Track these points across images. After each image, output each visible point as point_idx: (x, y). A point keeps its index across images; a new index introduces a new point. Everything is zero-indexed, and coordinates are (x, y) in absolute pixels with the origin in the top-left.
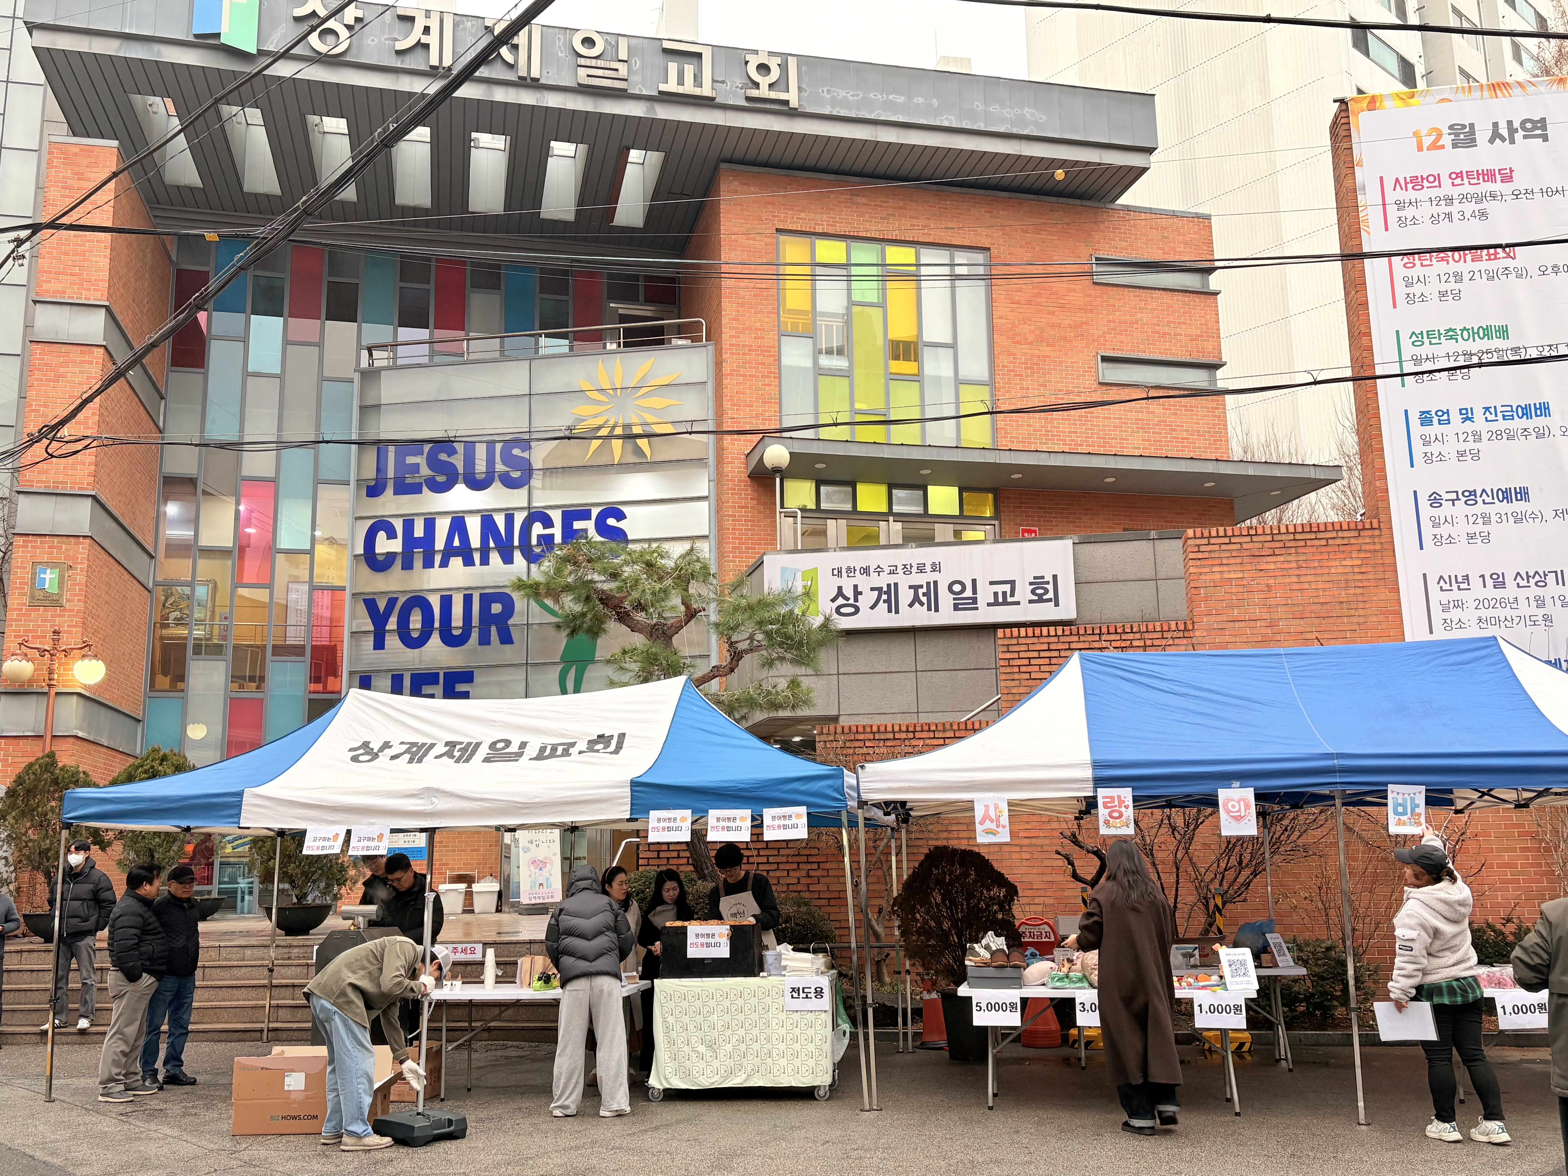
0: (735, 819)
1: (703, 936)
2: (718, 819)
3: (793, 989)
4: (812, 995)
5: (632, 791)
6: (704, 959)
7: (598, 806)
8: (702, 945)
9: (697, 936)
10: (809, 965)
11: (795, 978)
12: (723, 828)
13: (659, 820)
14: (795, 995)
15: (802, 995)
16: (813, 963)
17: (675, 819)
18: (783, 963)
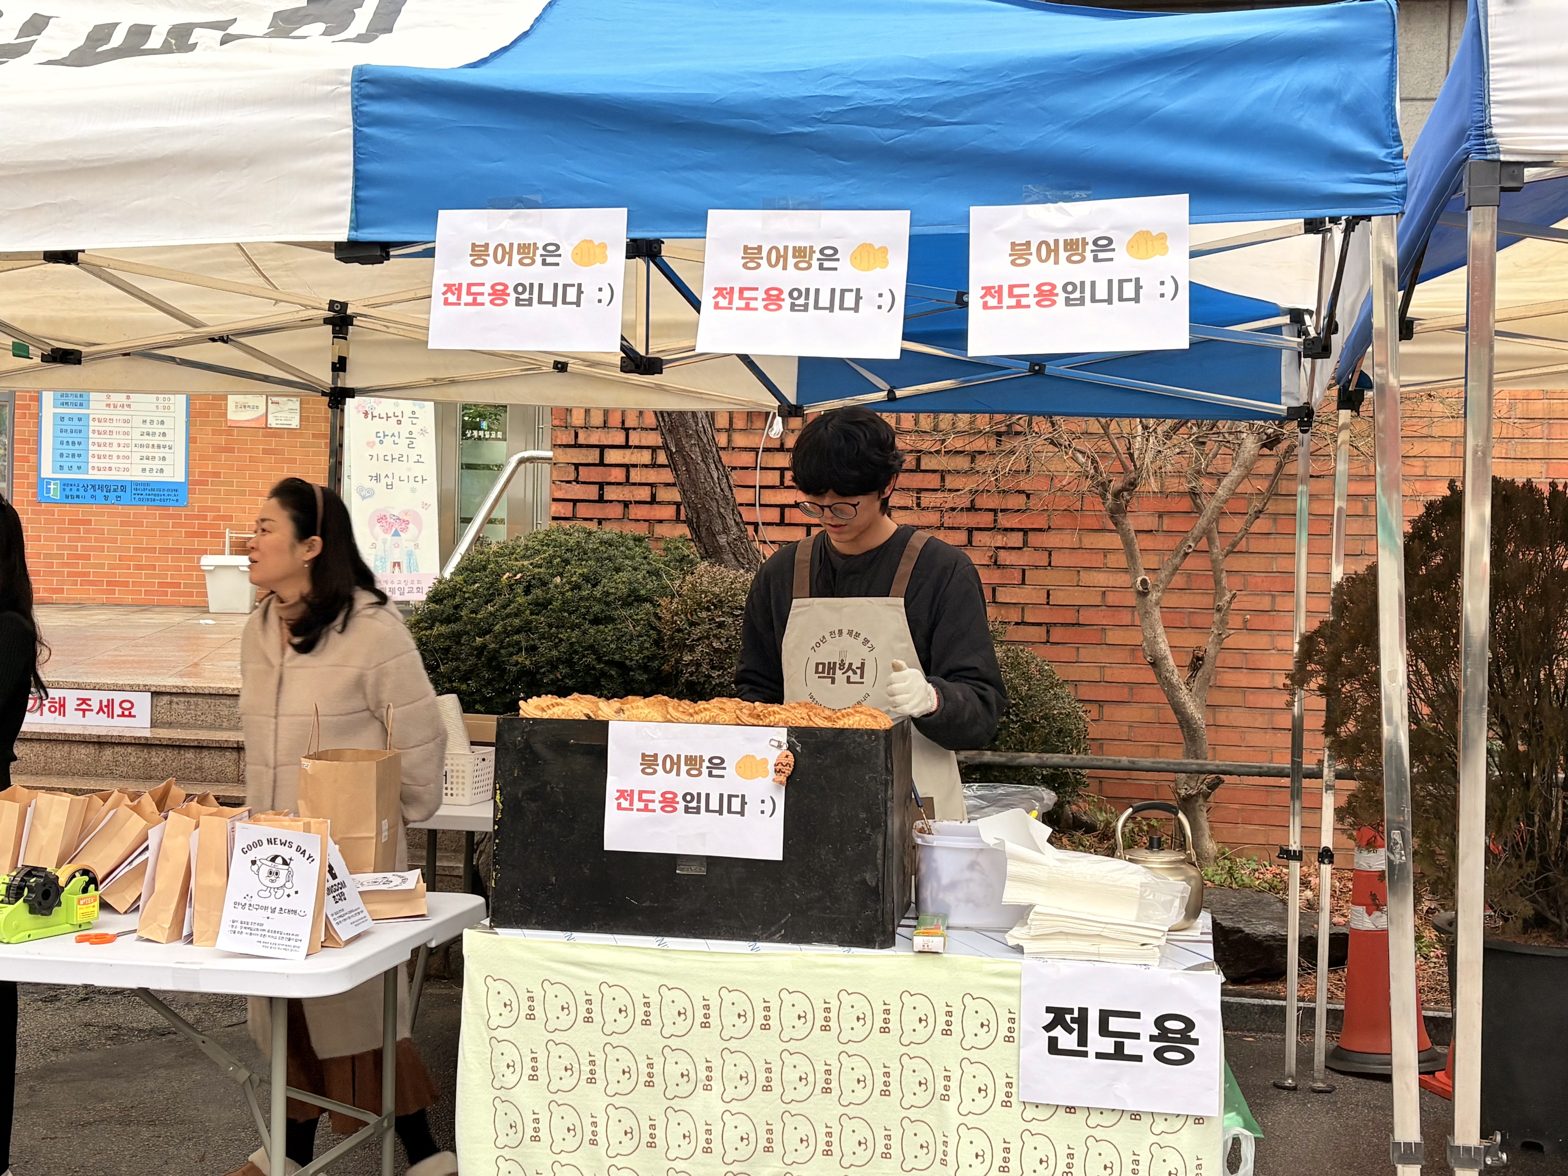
0: (829, 255)
1: (673, 764)
2: (752, 255)
3: (1059, 1016)
4: (1145, 1047)
5: (360, 119)
6: (672, 860)
7: (209, 184)
8: (668, 802)
9: (649, 762)
10: (1127, 914)
11: (1066, 968)
12: (773, 298)
13: (479, 253)
14: (1067, 1041)
15: (1098, 1043)
16: (1143, 905)
17: (552, 251)
18: (1013, 894)
